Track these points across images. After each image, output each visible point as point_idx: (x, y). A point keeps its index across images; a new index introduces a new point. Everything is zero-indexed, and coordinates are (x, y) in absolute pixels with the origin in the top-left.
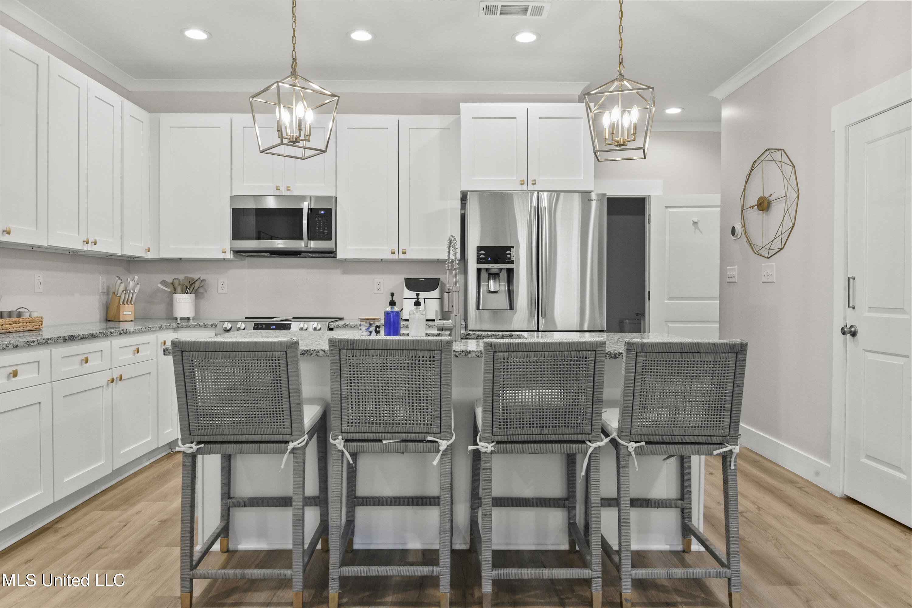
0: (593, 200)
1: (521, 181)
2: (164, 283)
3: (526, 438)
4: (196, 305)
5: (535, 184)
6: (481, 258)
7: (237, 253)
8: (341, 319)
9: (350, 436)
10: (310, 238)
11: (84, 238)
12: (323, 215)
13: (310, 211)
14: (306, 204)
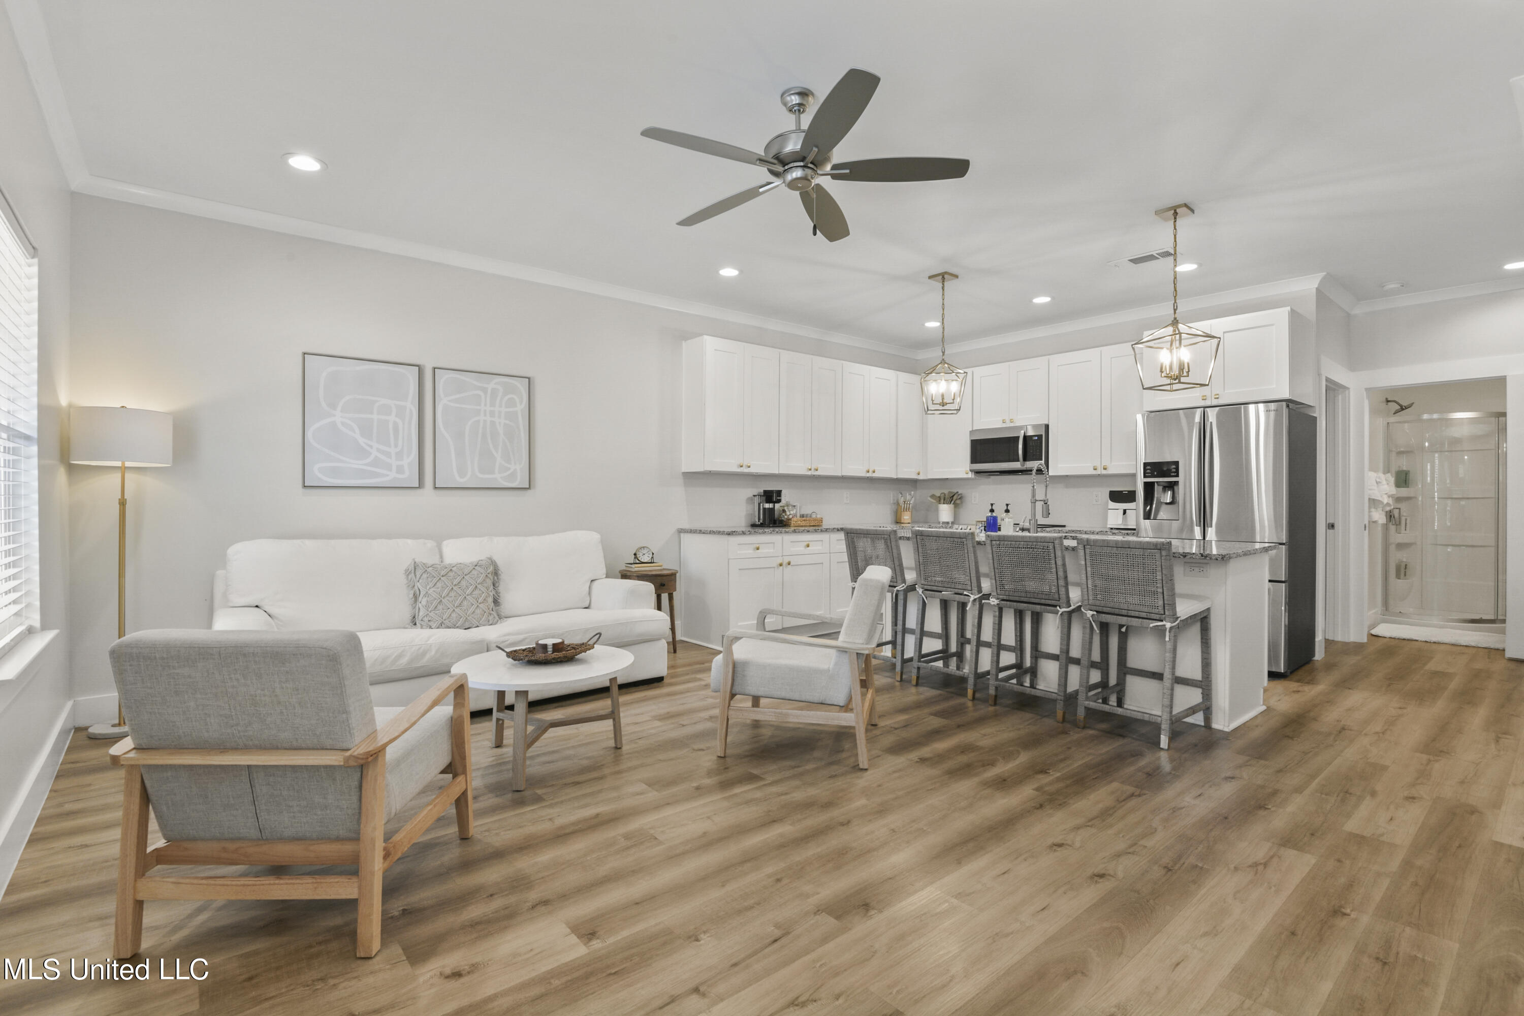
0: (1274, 410)
1: (1203, 396)
2: (933, 496)
3: (1017, 599)
4: (955, 511)
5: (1205, 399)
6: (1148, 473)
7: (978, 472)
8: (1064, 526)
9: (926, 587)
10: (1025, 459)
11: (867, 469)
12: (1036, 440)
13: (1025, 437)
14: (1022, 432)
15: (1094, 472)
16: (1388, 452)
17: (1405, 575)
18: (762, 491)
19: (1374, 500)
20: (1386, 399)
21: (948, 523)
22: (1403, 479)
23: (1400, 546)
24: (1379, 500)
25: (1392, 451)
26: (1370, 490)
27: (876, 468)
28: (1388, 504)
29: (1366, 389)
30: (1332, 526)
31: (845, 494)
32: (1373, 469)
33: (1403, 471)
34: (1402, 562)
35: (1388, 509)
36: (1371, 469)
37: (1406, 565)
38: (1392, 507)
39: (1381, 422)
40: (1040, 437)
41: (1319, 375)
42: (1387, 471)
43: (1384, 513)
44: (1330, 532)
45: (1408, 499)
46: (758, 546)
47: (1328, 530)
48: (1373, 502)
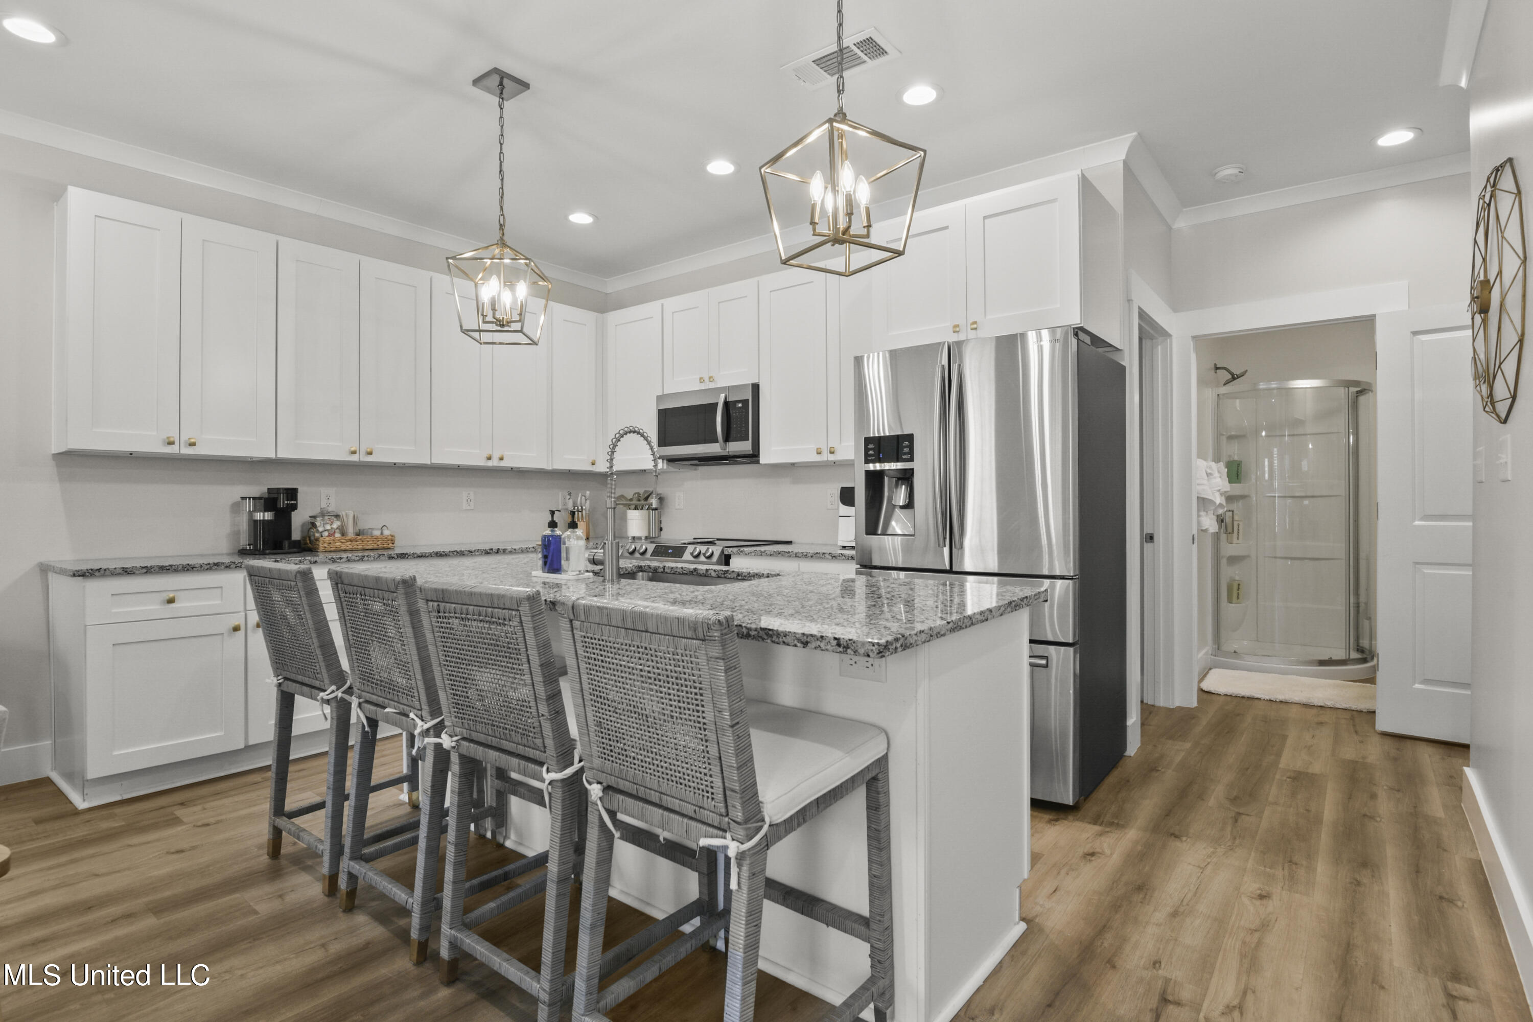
1: (955, 326)
6: (871, 455)
7: (671, 460)
10: (727, 439)
11: (486, 455)
12: (740, 408)
13: (726, 403)
14: (723, 396)
15: (818, 458)
16: (1218, 436)
17: (1238, 598)
18: (266, 490)
19: (1203, 499)
20: (1215, 364)
21: (640, 538)
22: (1235, 472)
23: (1233, 560)
24: (1210, 500)
25: (1223, 435)
26: (1199, 484)
27: (506, 454)
28: (1221, 505)
29: (1194, 338)
30: (1150, 538)
31: (465, 495)
32: (1201, 455)
33: (1234, 461)
34: (1235, 580)
35: (1220, 511)
36: (1199, 456)
37: (1239, 585)
38: (1225, 509)
39: (1210, 394)
40: (745, 402)
41: (1129, 301)
42: (1217, 460)
43: (1215, 518)
44: (1147, 546)
45: (1243, 497)
46: (171, 595)
47: (1145, 544)
48: (1203, 502)
